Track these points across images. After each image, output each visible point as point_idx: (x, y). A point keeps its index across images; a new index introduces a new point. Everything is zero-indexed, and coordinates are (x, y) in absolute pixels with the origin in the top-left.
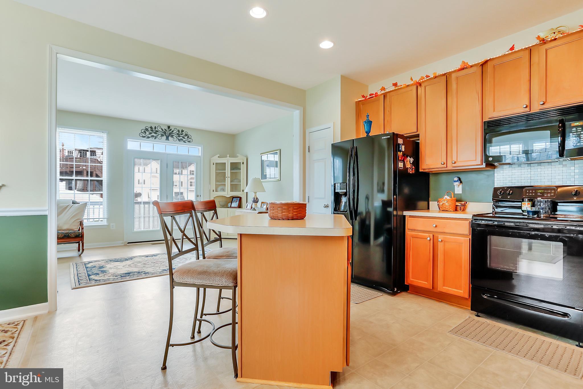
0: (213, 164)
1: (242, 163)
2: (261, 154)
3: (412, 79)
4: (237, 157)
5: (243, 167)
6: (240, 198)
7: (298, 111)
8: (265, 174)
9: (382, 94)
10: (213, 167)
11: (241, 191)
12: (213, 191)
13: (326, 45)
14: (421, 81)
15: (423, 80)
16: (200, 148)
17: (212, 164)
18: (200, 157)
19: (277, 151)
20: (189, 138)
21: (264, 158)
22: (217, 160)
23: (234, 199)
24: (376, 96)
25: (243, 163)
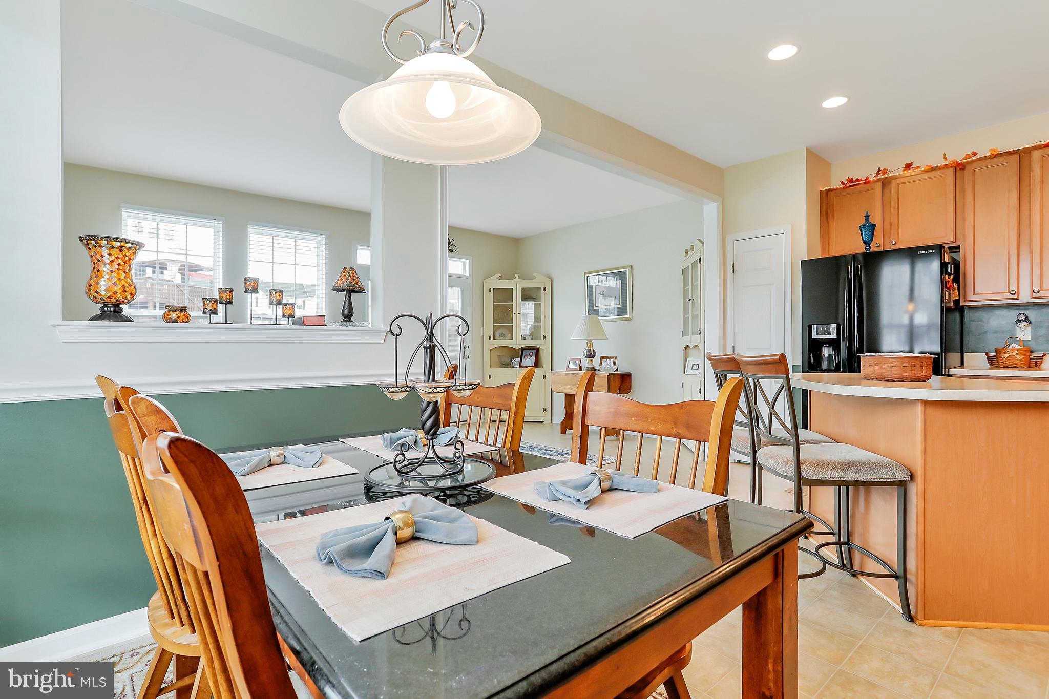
0: (490, 290)
1: (542, 289)
2: (585, 274)
3: (945, 158)
4: (534, 278)
5: (544, 297)
6: (537, 350)
7: (716, 204)
8: (597, 308)
9: (878, 180)
10: (489, 297)
11: (542, 337)
12: (490, 338)
13: (835, 102)
14: (965, 161)
15: (969, 160)
16: (467, 261)
17: (486, 290)
18: (466, 277)
19: (627, 270)
20: (450, 245)
21: (593, 280)
22: (496, 283)
23: (525, 353)
24: (866, 183)
25: (545, 289)
